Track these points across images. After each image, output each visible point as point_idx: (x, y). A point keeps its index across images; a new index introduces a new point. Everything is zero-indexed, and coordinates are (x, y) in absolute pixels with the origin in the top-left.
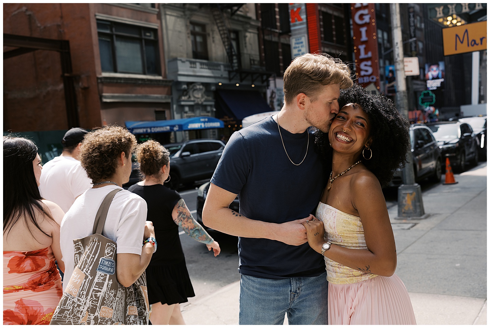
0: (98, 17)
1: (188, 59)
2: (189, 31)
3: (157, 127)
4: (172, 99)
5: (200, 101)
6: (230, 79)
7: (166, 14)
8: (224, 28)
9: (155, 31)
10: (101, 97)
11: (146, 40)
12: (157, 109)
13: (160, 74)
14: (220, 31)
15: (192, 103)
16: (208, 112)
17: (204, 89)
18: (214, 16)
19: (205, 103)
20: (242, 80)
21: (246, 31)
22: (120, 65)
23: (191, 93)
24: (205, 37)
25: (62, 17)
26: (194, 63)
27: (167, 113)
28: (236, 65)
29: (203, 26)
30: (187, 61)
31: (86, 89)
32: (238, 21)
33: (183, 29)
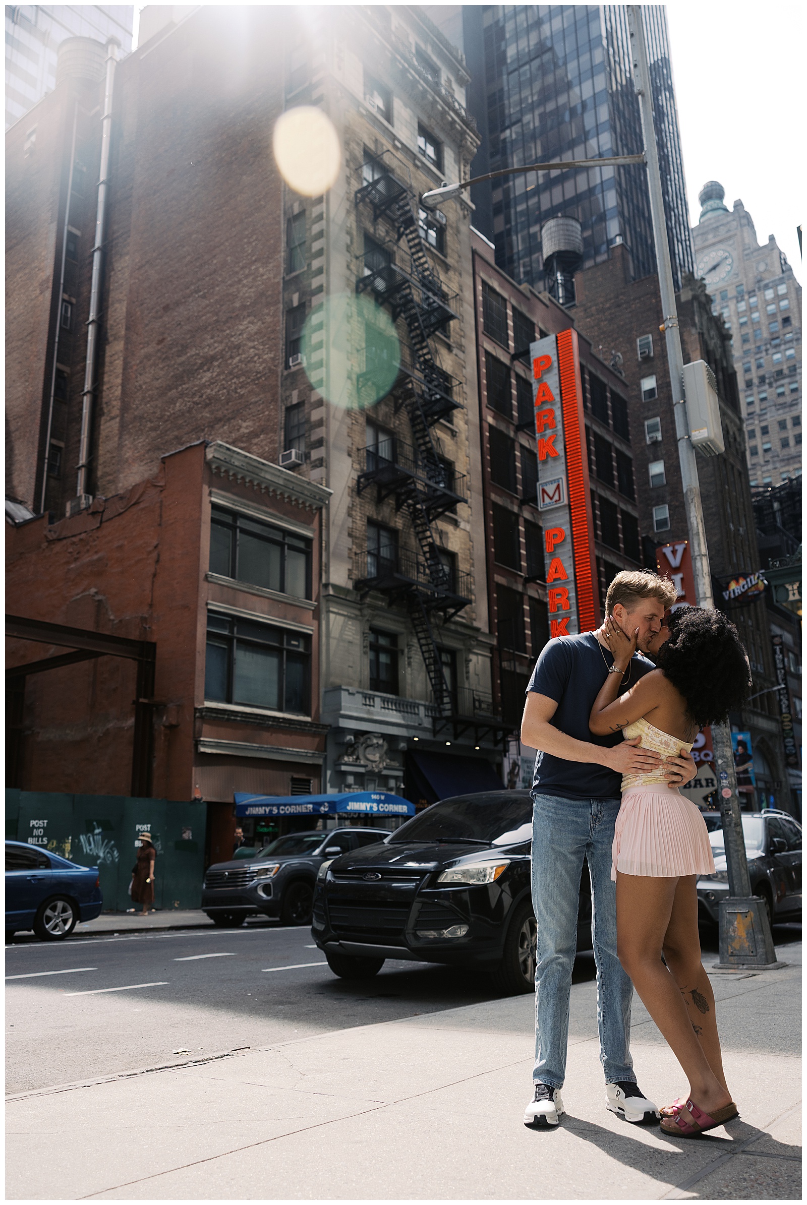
0: (210, 607)
1: (361, 690)
2: (367, 643)
3: (290, 805)
4: (325, 759)
5: (377, 766)
6: (435, 732)
7: (328, 612)
8: (429, 641)
9: (307, 638)
10: (197, 743)
11: (288, 651)
12: (295, 776)
13: (308, 714)
14: (421, 646)
15: (362, 770)
16: (391, 789)
17: (386, 747)
18: (413, 619)
19: (385, 772)
20: (456, 736)
21: (470, 651)
22: (238, 692)
23: (361, 750)
24: (395, 655)
25: (151, 606)
26: (372, 698)
27: (314, 783)
28: (448, 706)
29: (393, 637)
30: (358, 692)
31: (172, 728)
32: (456, 632)
33: (357, 639)
